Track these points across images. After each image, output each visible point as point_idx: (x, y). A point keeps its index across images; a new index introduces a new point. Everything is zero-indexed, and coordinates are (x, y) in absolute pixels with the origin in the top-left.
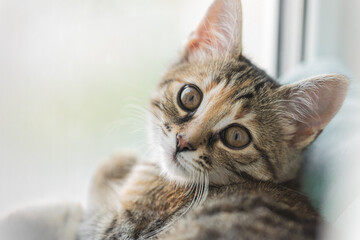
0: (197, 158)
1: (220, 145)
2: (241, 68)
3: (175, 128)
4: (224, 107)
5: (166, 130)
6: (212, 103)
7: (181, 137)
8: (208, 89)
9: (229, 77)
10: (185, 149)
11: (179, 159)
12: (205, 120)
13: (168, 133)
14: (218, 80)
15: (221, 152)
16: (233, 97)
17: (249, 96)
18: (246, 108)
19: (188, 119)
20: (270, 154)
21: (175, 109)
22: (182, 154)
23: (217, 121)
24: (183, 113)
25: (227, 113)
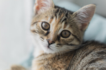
0: (56, 45)
1: (62, 38)
2: (58, 11)
3: (45, 38)
4: (59, 26)
5: (42, 39)
6: (54, 26)
7: (49, 40)
8: (50, 22)
9: (56, 15)
10: (52, 43)
11: (50, 47)
12: (54, 32)
13: (43, 40)
14: (52, 18)
15: (63, 40)
16: (60, 21)
17: (65, 19)
18: (66, 24)
19: (48, 33)
20: (77, 36)
21: (43, 31)
22: (51, 45)
23: (58, 31)
24: (46, 32)
25: (61, 27)
